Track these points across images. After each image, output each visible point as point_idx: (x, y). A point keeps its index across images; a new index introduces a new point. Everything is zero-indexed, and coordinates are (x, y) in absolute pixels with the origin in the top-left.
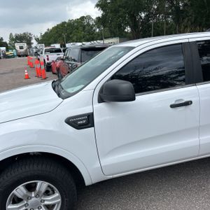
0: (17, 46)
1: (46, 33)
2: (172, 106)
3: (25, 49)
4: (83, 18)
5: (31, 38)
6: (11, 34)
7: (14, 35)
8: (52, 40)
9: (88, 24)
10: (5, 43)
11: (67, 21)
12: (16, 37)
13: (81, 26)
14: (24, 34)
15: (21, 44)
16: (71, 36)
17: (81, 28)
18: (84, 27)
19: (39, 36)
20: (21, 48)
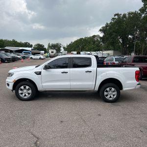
0: (50, 51)
1: (70, 44)
3: (54, 53)
4: (94, 36)
6: (49, 43)
7: (51, 44)
8: (73, 49)
9: (98, 40)
10: (45, 48)
11: (84, 38)
12: (52, 45)
13: (92, 41)
14: (57, 44)
15: (52, 50)
16: (85, 47)
17: (92, 43)
18: (94, 42)
19: (65, 46)
20: (52, 52)
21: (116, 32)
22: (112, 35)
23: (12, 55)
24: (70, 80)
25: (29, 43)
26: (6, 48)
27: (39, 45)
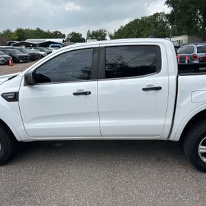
1: (119, 30)
2: (75, 94)
4: (156, 15)
5: (105, 35)
6: (89, 31)
7: (91, 31)
9: (162, 21)
10: (83, 39)
11: (140, 18)
12: (93, 33)
13: (153, 23)
14: (100, 30)
16: (142, 33)
17: (153, 25)
18: (156, 24)
19: (113, 33)
21: (195, 4)
22: (188, 8)
23: (33, 50)
24: (99, 115)
25: (60, 33)
26: (27, 41)
27: (74, 34)
